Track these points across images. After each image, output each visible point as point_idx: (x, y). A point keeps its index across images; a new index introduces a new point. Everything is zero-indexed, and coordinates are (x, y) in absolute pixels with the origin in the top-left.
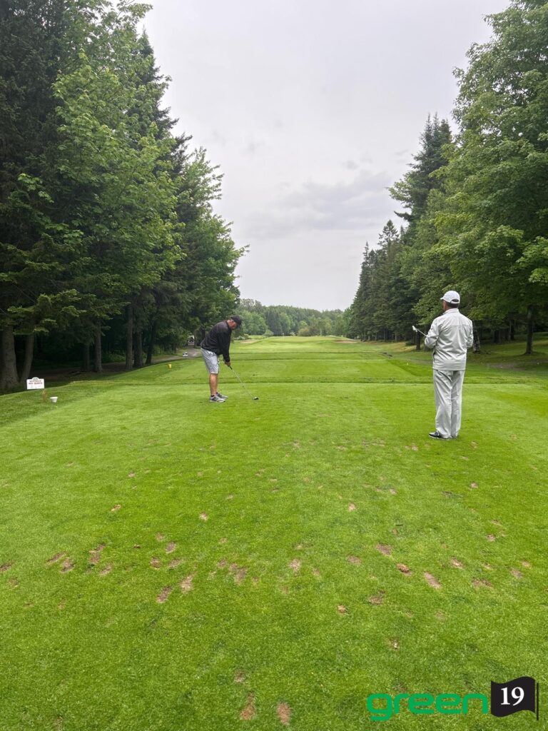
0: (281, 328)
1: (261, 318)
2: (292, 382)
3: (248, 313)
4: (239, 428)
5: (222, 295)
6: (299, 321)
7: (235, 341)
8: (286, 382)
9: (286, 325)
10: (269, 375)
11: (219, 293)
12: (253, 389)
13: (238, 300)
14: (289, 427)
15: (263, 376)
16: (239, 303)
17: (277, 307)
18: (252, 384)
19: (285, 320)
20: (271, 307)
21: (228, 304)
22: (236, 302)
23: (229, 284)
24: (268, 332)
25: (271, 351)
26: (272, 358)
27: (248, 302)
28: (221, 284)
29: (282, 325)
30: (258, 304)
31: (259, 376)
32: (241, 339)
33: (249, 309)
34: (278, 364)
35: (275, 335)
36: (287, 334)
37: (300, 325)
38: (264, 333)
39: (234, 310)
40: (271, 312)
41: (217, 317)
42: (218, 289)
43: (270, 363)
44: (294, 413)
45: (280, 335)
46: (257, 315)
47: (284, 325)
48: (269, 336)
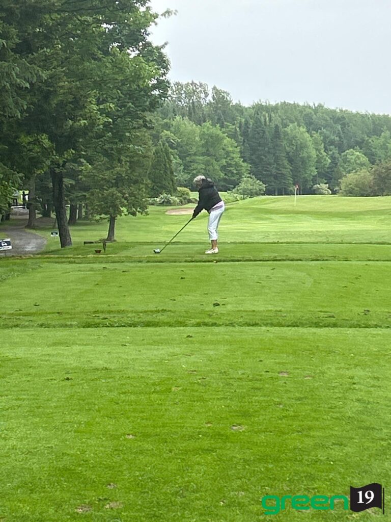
0: (287, 170)
1: (227, 141)
2: (335, 325)
3: (188, 125)
4: (186, 452)
5: (119, 67)
6: (341, 150)
7: (150, 209)
8: (317, 325)
9: (303, 161)
10: (261, 306)
11: (107, 60)
12: (219, 342)
13: (163, 85)
14: (336, 453)
15: (248, 306)
16: (164, 95)
17: (275, 109)
18: (216, 329)
19: (302, 147)
20: (259, 108)
21: (131, 95)
22: (156, 92)
23: (135, 36)
24: (248, 182)
25: (257, 238)
26: (266, 255)
27: (192, 90)
28: (111, 36)
29: (291, 161)
30: (221, 99)
31: (229, 307)
32: (167, 203)
33: (194, 113)
34: (287, 272)
35: (269, 192)
36: (307, 190)
37: (346, 161)
38: (236, 184)
39: (149, 116)
40: (257, 121)
41: (99, 136)
42: (106, 53)
43: (263, 270)
44: (350, 414)
45: (282, 195)
46: (217, 131)
47: (296, 160)
48: (252, 194)
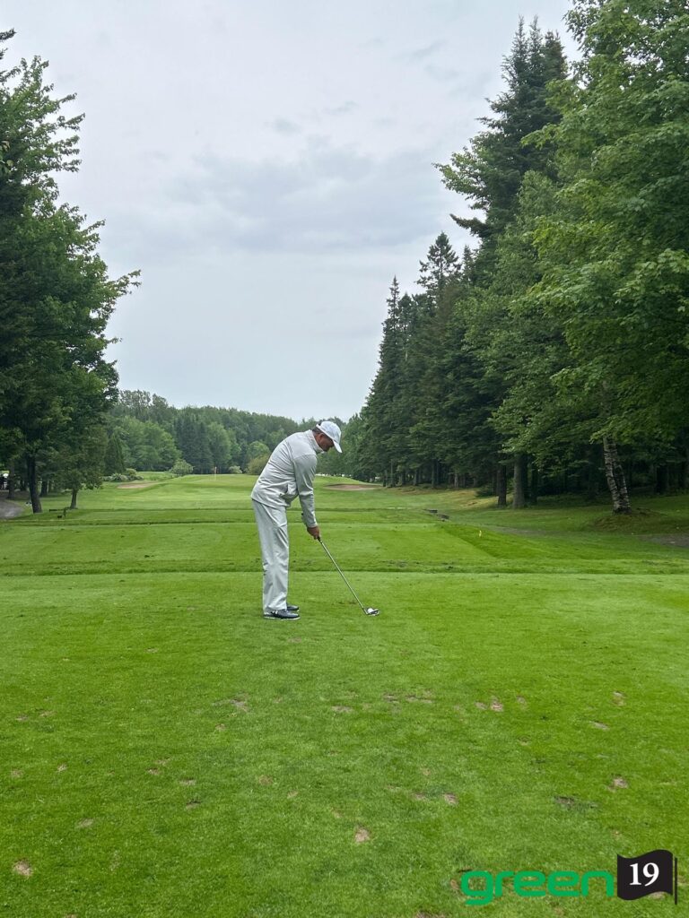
0: (209, 456)
1: (165, 434)
2: (234, 570)
3: (134, 423)
4: (109, 670)
5: (76, 380)
6: (249, 440)
7: (104, 484)
8: (221, 570)
9: (222, 450)
10: (181, 556)
11: (68, 374)
12: (145, 585)
13: (114, 392)
14: (225, 667)
15: (171, 557)
16: (115, 400)
17: (200, 411)
18: (143, 575)
19: (222, 438)
20: (188, 410)
21: (89, 399)
22: (108, 398)
23: (92, 355)
24: (180, 464)
25: (186, 506)
26: (188, 519)
27: (135, 397)
28: (73, 356)
29: (212, 449)
30: (159, 403)
31: (157, 558)
32: (118, 480)
33: (139, 413)
34: (203, 531)
35: (196, 472)
36: (224, 471)
37: (252, 449)
38: (170, 466)
39: (103, 415)
40: (187, 421)
41: (63, 430)
42: (68, 367)
43: (183, 530)
44: (238, 636)
45: (207, 472)
46: (156, 426)
47: (217, 449)
48: (183, 473)
